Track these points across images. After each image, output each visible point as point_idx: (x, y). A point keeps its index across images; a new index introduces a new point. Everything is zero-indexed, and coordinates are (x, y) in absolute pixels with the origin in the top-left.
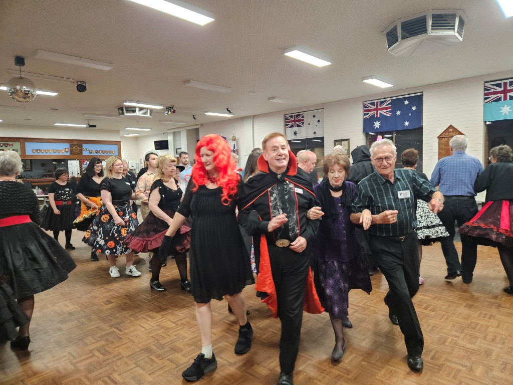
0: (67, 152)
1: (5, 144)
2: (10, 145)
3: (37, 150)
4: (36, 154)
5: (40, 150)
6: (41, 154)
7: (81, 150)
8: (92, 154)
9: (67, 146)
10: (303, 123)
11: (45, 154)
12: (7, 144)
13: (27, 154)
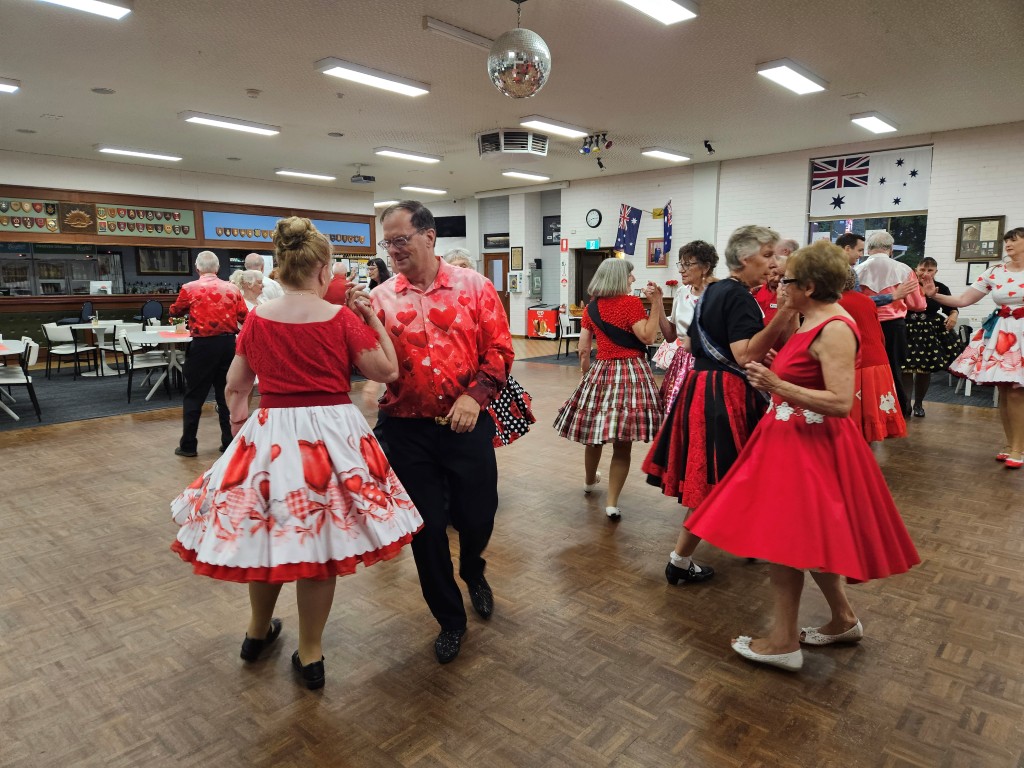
1: (165, 214)
2: (174, 216)
3: (225, 230)
4: (224, 237)
5: (230, 229)
6: (232, 238)
10: (865, 179)
11: (239, 238)
12: (170, 214)
13: (206, 237)
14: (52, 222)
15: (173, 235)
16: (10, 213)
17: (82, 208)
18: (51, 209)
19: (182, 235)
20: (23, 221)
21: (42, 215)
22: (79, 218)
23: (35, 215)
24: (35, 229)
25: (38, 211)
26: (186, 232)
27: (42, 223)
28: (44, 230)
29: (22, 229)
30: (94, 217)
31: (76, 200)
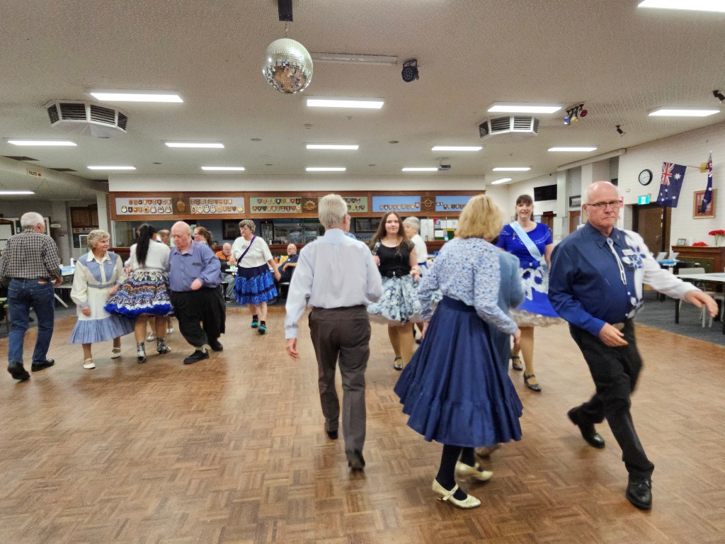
0: (417, 208)
1: (352, 199)
2: (357, 201)
7: (434, 205)
8: (447, 210)
9: (417, 199)
12: (355, 199)
13: (374, 211)
14: (299, 207)
15: (356, 211)
16: (281, 204)
17: (311, 199)
18: (298, 201)
19: (361, 211)
20: (285, 208)
21: (295, 204)
22: (310, 205)
23: (291, 205)
24: (291, 211)
25: (293, 203)
26: (362, 209)
27: (294, 208)
28: (295, 212)
29: (286, 212)
30: (317, 204)
31: (309, 196)
